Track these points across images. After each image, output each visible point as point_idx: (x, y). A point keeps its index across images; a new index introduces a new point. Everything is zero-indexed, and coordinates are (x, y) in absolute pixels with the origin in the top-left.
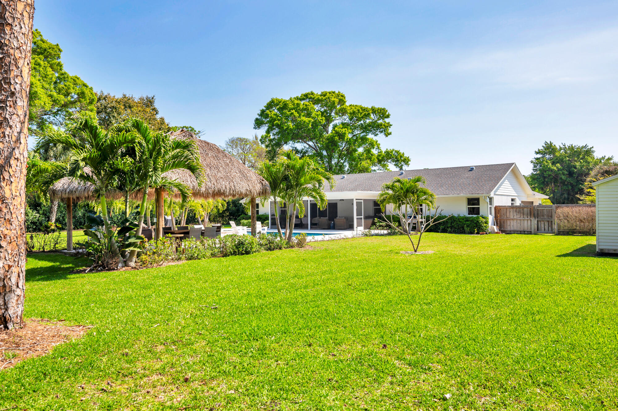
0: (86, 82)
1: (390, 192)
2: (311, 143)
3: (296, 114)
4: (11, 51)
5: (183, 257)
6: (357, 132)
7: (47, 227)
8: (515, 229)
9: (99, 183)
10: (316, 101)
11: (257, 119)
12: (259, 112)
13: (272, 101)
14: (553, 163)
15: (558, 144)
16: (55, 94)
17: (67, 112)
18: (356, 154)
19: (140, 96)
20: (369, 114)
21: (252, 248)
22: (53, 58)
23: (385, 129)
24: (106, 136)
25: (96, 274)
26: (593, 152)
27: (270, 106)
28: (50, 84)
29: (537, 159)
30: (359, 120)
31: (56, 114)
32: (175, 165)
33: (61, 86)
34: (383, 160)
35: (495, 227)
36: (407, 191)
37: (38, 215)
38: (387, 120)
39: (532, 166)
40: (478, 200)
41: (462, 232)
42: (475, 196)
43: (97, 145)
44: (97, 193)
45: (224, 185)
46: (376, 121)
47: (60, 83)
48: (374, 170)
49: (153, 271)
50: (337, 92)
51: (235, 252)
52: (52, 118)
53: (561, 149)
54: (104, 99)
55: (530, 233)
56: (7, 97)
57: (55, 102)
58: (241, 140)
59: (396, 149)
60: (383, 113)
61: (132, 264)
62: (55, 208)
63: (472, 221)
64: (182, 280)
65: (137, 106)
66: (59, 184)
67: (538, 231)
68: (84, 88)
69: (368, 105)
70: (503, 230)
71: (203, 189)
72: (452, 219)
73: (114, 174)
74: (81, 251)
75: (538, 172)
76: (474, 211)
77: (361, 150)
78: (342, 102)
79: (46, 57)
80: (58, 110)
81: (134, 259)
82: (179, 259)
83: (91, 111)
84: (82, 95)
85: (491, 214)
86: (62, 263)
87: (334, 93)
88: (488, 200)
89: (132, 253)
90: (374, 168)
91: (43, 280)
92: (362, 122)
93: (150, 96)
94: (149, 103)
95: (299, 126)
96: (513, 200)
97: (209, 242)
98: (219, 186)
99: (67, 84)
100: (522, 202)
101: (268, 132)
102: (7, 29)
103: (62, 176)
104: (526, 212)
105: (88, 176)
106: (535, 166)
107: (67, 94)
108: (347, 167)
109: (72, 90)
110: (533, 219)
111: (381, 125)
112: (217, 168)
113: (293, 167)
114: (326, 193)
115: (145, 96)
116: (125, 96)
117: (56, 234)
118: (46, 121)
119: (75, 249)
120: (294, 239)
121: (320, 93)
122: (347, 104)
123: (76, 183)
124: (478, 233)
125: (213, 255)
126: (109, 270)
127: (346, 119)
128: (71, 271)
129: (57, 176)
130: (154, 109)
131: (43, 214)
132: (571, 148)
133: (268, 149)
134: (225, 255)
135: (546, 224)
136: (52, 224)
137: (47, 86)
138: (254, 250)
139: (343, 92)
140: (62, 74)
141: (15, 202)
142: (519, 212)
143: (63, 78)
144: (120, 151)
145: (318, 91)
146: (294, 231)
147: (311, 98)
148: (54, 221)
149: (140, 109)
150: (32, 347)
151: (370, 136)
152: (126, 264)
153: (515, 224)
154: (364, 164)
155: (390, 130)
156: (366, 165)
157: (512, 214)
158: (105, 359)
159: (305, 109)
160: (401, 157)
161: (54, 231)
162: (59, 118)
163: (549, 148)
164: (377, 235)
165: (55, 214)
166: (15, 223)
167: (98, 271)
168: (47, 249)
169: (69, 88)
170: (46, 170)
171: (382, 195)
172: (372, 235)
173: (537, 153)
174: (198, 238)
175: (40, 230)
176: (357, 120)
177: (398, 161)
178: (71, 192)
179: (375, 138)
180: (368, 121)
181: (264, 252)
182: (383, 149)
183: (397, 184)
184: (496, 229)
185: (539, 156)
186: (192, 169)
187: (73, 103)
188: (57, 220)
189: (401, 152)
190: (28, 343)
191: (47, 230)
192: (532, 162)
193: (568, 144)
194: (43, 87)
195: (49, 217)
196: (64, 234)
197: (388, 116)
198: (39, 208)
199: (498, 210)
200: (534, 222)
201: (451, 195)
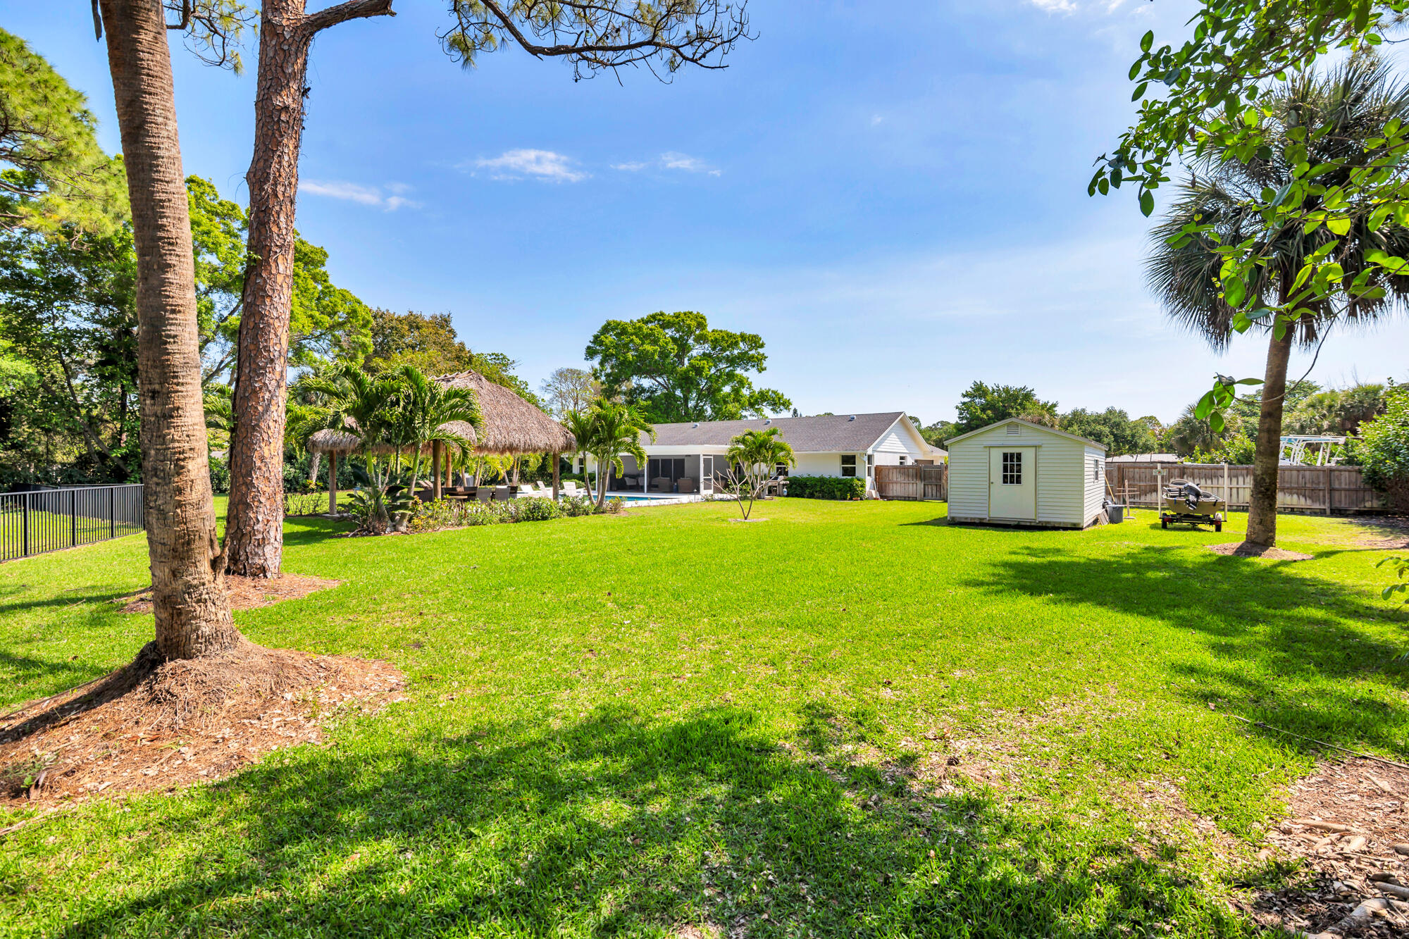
0: (358, 297)
1: (742, 447)
2: (660, 380)
3: (637, 341)
4: (271, 321)
5: (464, 522)
6: (722, 366)
7: (305, 486)
8: (899, 494)
9: (364, 437)
10: (665, 325)
11: (589, 348)
12: (592, 339)
13: (609, 324)
14: (983, 410)
15: (989, 384)
16: (317, 314)
17: (333, 336)
18: (719, 396)
19: (432, 313)
20: (737, 342)
21: (550, 513)
22: (316, 266)
23: (757, 362)
24: (372, 384)
25: (360, 539)
26: (1034, 395)
27: (606, 329)
28: (310, 300)
29: (964, 403)
30: (723, 350)
31: (318, 338)
32: (453, 417)
33: (324, 302)
34: (756, 402)
35: (873, 492)
36: (761, 446)
37: (293, 470)
38: (761, 351)
39: (957, 412)
40: (854, 457)
41: (834, 498)
42: (850, 453)
43: (362, 393)
44: (363, 447)
45: (517, 438)
46: (747, 352)
47: (324, 299)
48: (745, 417)
49: (424, 536)
50: (695, 312)
51: (528, 517)
52: (313, 343)
53: (994, 391)
54: (381, 317)
55: (915, 499)
56: (267, 363)
57: (317, 324)
58: (572, 372)
59: (773, 389)
60: (755, 342)
61: (403, 529)
62: (317, 461)
63: (845, 484)
64: (454, 544)
65: (428, 327)
66: (319, 436)
67: (924, 497)
68: (357, 305)
69: (736, 330)
70: (884, 496)
71: (491, 444)
72: (822, 481)
73: (381, 426)
74: (345, 515)
75: (965, 422)
76: (849, 472)
77: (727, 389)
78: (701, 325)
79: (306, 264)
80: (321, 334)
81: (405, 522)
82: (461, 524)
83: (366, 336)
84: (353, 313)
85: (869, 475)
86: (321, 528)
87: (691, 313)
88: (866, 458)
89: (403, 516)
90: (744, 413)
91: (300, 544)
92: (728, 353)
93: (445, 313)
94: (444, 322)
95: (643, 356)
96: (902, 458)
97: (499, 505)
98: (511, 440)
99: (333, 299)
100: (916, 461)
101: (602, 364)
102: (268, 301)
103: (322, 428)
104: (911, 474)
105: (352, 428)
106: (961, 414)
107: (332, 314)
108: (709, 412)
109: (339, 308)
110: (918, 482)
111: (753, 357)
112: (510, 418)
113: (605, 418)
114: (644, 447)
115: (438, 314)
116: (411, 313)
117: (316, 495)
118: (305, 346)
119: (338, 512)
120: (607, 504)
121: (672, 314)
122: (709, 329)
123: (338, 436)
124: (851, 499)
125: (502, 521)
126: (377, 534)
127: (707, 348)
128: (330, 536)
129: (317, 427)
130: (451, 331)
131: (300, 469)
132: (1007, 390)
133: (604, 387)
134: (517, 521)
135: (934, 488)
136: (313, 482)
137: (307, 303)
138: (553, 515)
139: (703, 312)
140: (327, 287)
141: (273, 461)
142: (904, 473)
143: (328, 291)
144: (389, 400)
145: (669, 311)
146: (607, 494)
147: (659, 320)
148: (314, 478)
149: (431, 330)
150: (290, 592)
151: (739, 371)
152: (395, 529)
153: (899, 488)
154: (731, 407)
155: (765, 364)
156: (733, 410)
157: (895, 476)
158: (354, 602)
159: (650, 335)
160: (779, 399)
161: (312, 491)
162: (324, 344)
163: (979, 390)
164: (721, 500)
165: (316, 469)
166: (274, 481)
167: (362, 536)
168: (305, 512)
169: (335, 305)
170: (303, 418)
171: (731, 450)
172: (715, 501)
173: (964, 396)
174: (484, 501)
175: (296, 490)
176: (721, 350)
177: (775, 404)
178: (334, 443)
179: (745, 374)
180: (736, 352)
181: (566, 517)
182: (756, 388)
183: (748, 437)
184: (874, 493)
185: (967, 400)
186: (472, 421)
187: (341, 325)
188: (319, 478)
189: (780, 392)
190: (285, 589)
191: (305, 490)
192: (957, 407)
193: (1002, 386)
194: (302, 305)
195: (308, 474)
196: (326, 495)
197: (762, 346)
198: (294, 461)
199: (879, 470)
200: (921, 486)
201: (821, 452)
